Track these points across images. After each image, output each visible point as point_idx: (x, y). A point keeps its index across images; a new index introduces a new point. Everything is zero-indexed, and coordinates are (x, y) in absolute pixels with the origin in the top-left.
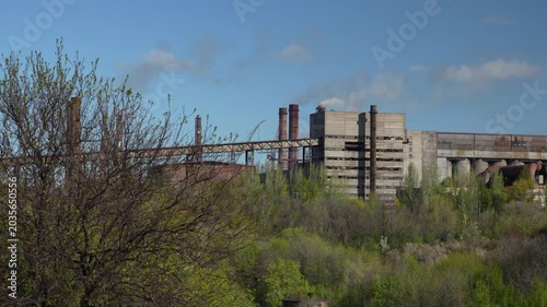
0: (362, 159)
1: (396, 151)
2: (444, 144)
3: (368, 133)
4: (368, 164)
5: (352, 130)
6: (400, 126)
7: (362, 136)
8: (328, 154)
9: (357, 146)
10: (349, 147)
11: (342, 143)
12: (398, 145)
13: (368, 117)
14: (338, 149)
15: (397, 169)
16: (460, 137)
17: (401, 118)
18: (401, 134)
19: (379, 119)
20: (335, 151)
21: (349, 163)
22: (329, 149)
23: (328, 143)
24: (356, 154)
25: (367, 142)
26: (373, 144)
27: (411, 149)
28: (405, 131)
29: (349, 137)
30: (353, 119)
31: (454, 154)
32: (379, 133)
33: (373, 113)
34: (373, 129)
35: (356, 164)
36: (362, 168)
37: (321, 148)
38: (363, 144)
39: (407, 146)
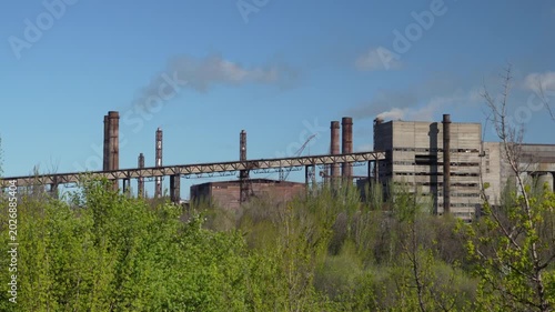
0: (434, 174)
1: (472, 165)
2: (530, 159)
3: (440, 145)
4: (440, 179)
5: (423, 142)
6: (475, 137)
7: (434, 149)
8: (396, 168)
9: (428, 159)
10: (419, 161)
11: (411, 156)
12: (474, 158)
13: (440, 127)
14: (408, 163)
15: (473, 185)
16: (542, 149)
17: (475, 128)
18: (478, 147)
19: (452, 129)
20: (403, 165)
21: (420, 179)
22: (397, 163)
23: (396, 156)
24: (427, 169)
25: (440, 155)
26: (446, 158)
27: (488, 162)
28: (482, 143)
29: (421, 150)
30: (423, 130)
31: (534, 167)
32: (453, 145)
33: (446, 122)
34: (446, 140)
35: (428, 179)
36: (433, 185)
37: (388, 162)
38: (435, 157)
39: (484, 158)
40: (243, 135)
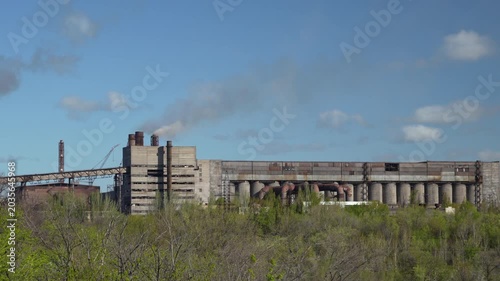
0: (161, 183)
1: (189, 176)
2: (226, 170)
3: (165, 163)
4: (165, 187)
5: (153, 160)
6: (192, 156)
7: (161, 165)
8: (133, 179)
9: (158, 173)
10: (151, 173)
11: (145, 171)
12: (190, 171)
13: (165, 149)
14: (142, 176)
15: (190, 190)
16: (241, 164)
17: (192, 150)
18: (193, 163)
19: (173, 151)
20: (139, 177)
21: (151, 186)
22: (134, 175)
23: (134, 171)
24: (156, 179)
25: (165, 169)
26: (169, 171)
27: (201, 175)
28: (196, 161)
29: (152, 166)
30: (153, 152)
31: (235, 177)
32: (174, 162)
33: (169, 146)
34: (169, 159)
35: (157, 187)
36: (161, 190)
37: (128, 174)
38: (162, 171)
39: (198, 172)
40: (61, 144)
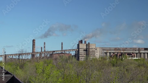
0: (87, 53)
2: (104, 50)
3: (88, 48)
4: (88, 54)
5: (85, 47)
6: (95, 46)
7: (87, 48)
8: (80, 52)
9: (86, 50)
10: (84, 50)
11: (83, 50)
12: (94, 50)
13: (88, 44)
15: (94, 55)
16: (107, 48)
17: (95, 45)
18: (95, 48)
19: (90, 45)
20: (82, 52)
21: (84, 54)
24: (86, 52)
25: (88, 49)
26: (89, 50)
30: (85, 45)
31: (106, 52)
33: (89, 44)
34: (89, 47)
36: (87, 55)
37: (79, 51)
38: (87, 50)
39: (96, 50)
40: (62, 43)
